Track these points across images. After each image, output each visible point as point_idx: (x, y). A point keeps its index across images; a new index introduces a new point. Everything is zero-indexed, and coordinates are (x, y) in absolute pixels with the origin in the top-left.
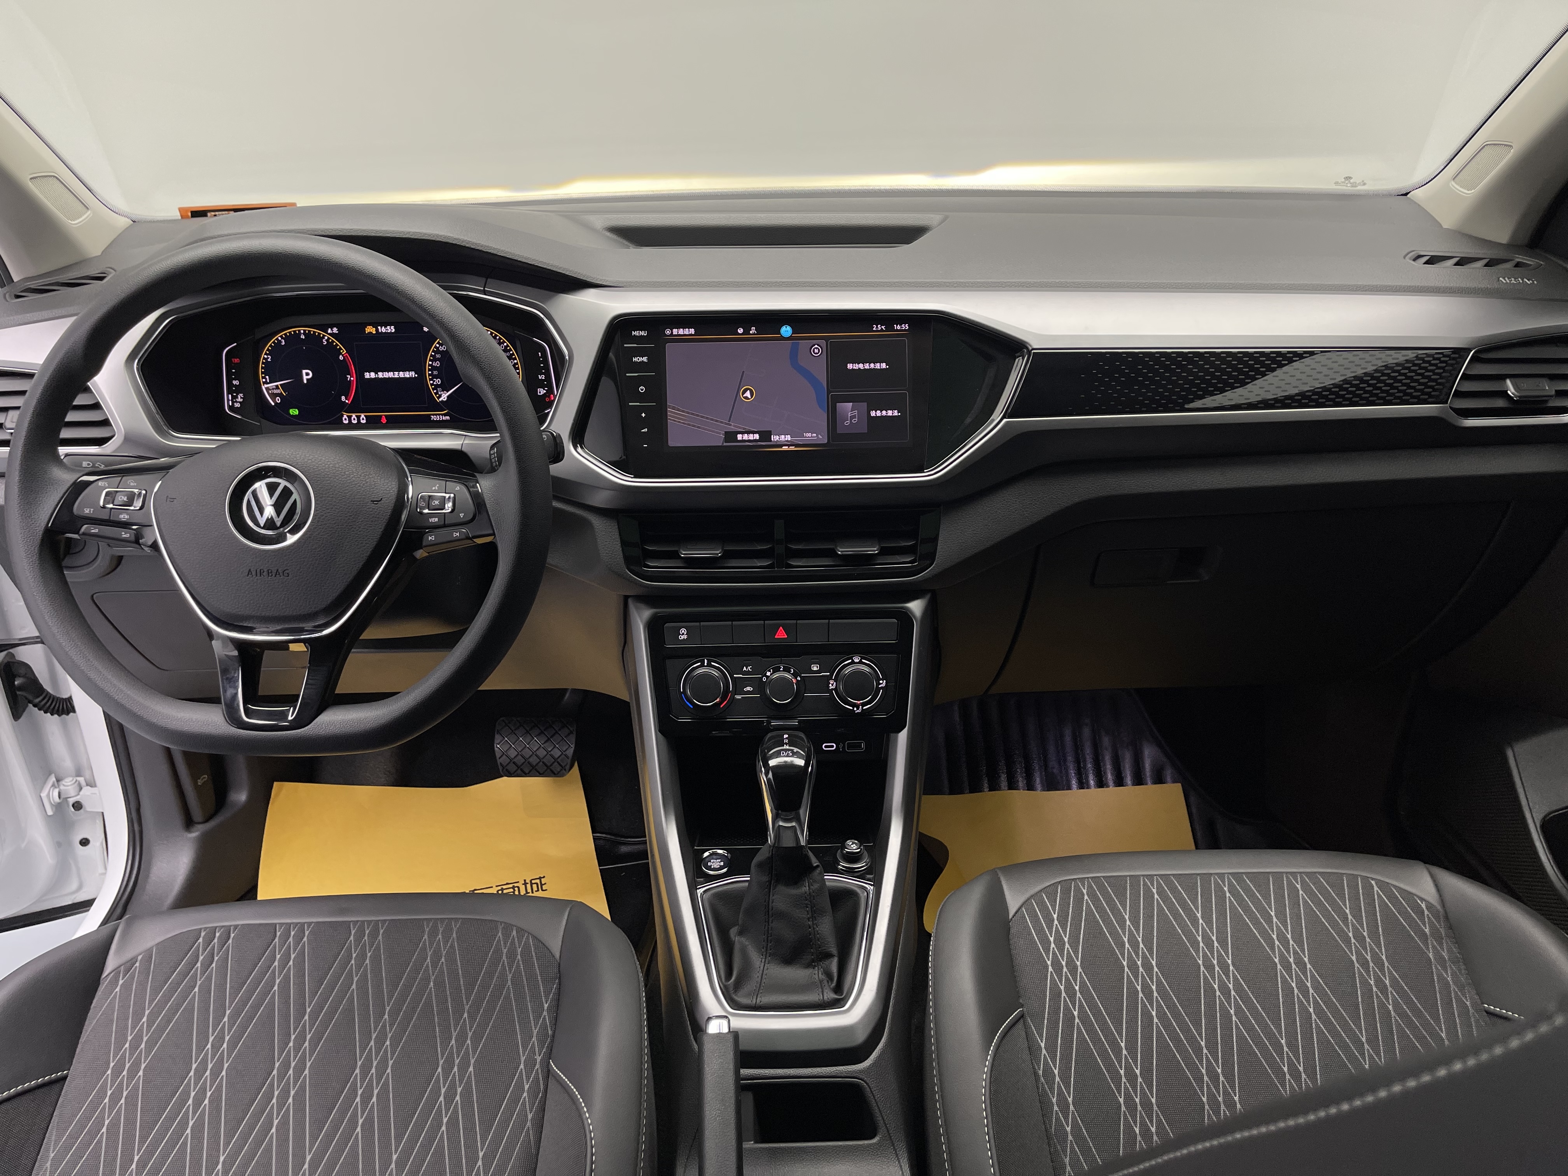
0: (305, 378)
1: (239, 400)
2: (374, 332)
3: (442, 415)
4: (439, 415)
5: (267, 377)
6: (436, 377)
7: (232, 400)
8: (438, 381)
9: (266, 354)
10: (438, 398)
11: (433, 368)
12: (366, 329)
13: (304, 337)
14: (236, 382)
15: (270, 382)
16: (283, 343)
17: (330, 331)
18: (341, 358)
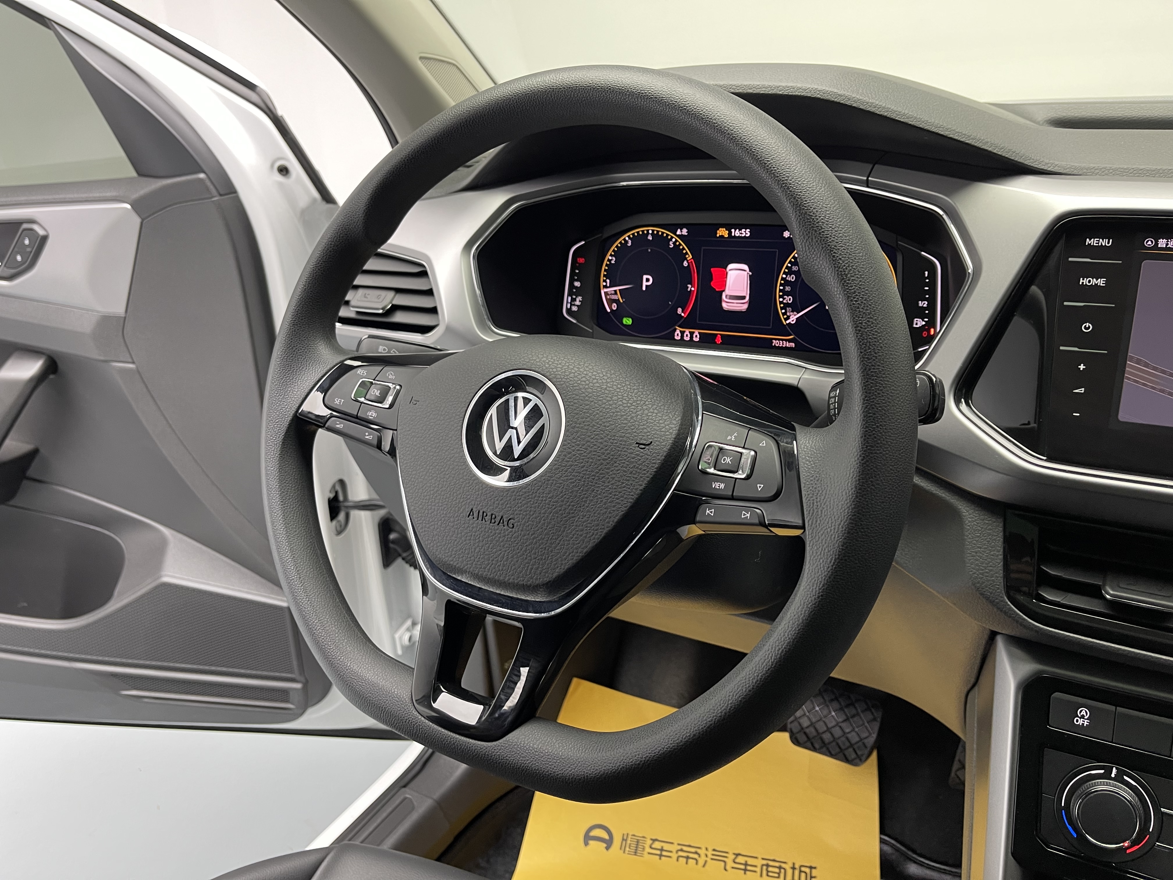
0: (645, 284)
1: (578, 303)
2: (727, 236)
3: (786, 340)
4: (782, 340)
5: (608, 281)
6: (788, 294)
7: (571, 303)
8: (789, 299)
9: (611, 255)
10: (786, 319)
11: (786, 283)
12: (718, 232)
13: (651, 239)
14: (577, 284)
15: (610, 287)
16: (630, 244)
17: (679, 232)
18: (685, 264)
